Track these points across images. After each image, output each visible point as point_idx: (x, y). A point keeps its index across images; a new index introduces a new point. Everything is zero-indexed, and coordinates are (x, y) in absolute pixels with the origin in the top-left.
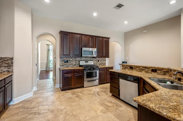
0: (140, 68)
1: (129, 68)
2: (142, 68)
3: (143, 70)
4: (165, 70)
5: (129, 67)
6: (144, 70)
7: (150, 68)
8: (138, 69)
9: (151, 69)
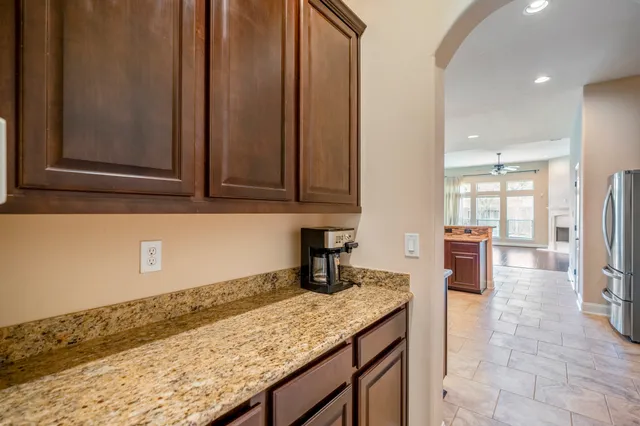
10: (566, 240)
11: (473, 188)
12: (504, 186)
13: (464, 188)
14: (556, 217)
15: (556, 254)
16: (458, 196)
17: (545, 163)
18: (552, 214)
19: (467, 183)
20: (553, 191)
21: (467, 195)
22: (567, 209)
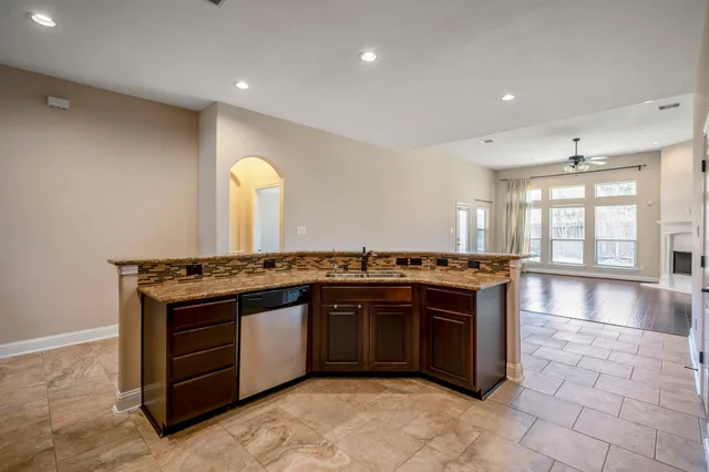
0: (231, 263)
1: (183, 272)
2: (239, 263)
3: (239, 269)
4: (290, 259)
5: (180, 267)
6: (244, 267)
7: (259, 259)
8: (222, 269)
9: (262, 261)
10: (688, 272)
11: (546, 194)
12: (590, 191)
13: (533, 194)
14: (672, 236)
15: (672, 294)
16: (523, 206)
17: (656, 154)
18: (665, 232)
19: (536, 187)
20: (668, 195)
21: (536, 205)
22: (690, 223)
